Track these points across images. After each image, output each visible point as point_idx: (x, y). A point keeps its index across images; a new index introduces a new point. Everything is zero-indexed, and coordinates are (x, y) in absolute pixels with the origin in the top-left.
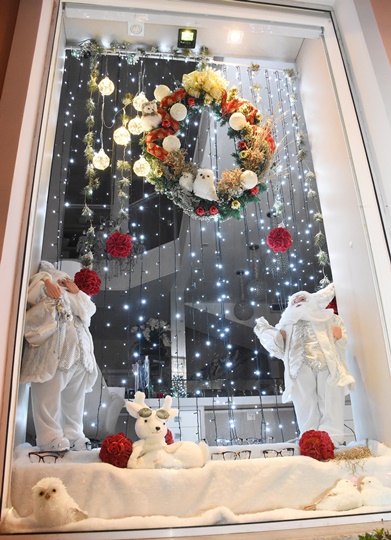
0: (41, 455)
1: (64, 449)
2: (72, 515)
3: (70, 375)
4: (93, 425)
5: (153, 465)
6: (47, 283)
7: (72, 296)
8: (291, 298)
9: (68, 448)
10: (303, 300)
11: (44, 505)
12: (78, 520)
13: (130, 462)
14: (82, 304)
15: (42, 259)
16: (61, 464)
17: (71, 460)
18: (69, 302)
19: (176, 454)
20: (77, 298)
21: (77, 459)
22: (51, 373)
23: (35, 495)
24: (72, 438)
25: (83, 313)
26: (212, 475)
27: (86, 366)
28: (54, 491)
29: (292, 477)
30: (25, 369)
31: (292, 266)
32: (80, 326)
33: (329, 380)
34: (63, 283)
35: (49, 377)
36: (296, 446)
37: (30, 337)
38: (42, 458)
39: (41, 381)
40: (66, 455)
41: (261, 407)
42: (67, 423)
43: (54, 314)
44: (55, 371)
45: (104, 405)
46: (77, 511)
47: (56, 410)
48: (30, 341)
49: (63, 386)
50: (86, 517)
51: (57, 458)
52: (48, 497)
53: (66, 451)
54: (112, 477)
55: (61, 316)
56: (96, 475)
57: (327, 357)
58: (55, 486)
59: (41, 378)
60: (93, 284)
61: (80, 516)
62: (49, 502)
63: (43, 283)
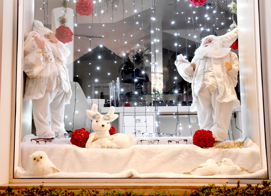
0: (38, 140)
1: (51, 137)
2: (51, 170)
3: (54, 95)
4: (70, 124)
5: (100, 146)
6: (36, 39)
7: (53, 45)
8: (204, 40)
9: (54, 137)
10: (210, 41)
11: (36, 164)
12: (54, 172)
13: (87, 145)
14: (60, 50)
15: (35, 19)
16: (48, 145)
17: (55, 143)
18: (51, 50)
19: (113, 140)
20: (57, 46)
21: (59, 143)
22: (42, 94)
23: (32, 159)
24: (57, 131)
25: (61, 55)
26: (133, 153)
27: (64, 88)
28: (41, 158)
29: (182, 156)
30: (27, 92)
31: (206, 16)
32: (59, 64)
33: (218, 97)
34: (47, 36)
35: (41, 96)
36: (191, 138)
37: (28, 73)
38: (38, 142)
39: (37, 99)
40: (53, 140)
41: (177, 114)
42: (54, 122)
43: (42, 59)
44: (44, 92)
45: (77, 112)
46: (54, 168)
47: (46, 115)
48: (28, 75)
49: (50, 101)
50: (58, 171)
51: (46, 142)
52: (38, 161)
53: (53, 138)
54: (75, 152)
55: (46, 59)
56: (67, 151)
57: (218, 82)
58: (42, 155)
59: (36, 96)
60: (67, 36)
61: (55, 170)
62: (39, 163)
63: (33, 38)
